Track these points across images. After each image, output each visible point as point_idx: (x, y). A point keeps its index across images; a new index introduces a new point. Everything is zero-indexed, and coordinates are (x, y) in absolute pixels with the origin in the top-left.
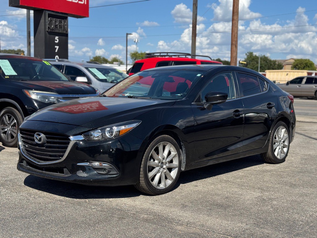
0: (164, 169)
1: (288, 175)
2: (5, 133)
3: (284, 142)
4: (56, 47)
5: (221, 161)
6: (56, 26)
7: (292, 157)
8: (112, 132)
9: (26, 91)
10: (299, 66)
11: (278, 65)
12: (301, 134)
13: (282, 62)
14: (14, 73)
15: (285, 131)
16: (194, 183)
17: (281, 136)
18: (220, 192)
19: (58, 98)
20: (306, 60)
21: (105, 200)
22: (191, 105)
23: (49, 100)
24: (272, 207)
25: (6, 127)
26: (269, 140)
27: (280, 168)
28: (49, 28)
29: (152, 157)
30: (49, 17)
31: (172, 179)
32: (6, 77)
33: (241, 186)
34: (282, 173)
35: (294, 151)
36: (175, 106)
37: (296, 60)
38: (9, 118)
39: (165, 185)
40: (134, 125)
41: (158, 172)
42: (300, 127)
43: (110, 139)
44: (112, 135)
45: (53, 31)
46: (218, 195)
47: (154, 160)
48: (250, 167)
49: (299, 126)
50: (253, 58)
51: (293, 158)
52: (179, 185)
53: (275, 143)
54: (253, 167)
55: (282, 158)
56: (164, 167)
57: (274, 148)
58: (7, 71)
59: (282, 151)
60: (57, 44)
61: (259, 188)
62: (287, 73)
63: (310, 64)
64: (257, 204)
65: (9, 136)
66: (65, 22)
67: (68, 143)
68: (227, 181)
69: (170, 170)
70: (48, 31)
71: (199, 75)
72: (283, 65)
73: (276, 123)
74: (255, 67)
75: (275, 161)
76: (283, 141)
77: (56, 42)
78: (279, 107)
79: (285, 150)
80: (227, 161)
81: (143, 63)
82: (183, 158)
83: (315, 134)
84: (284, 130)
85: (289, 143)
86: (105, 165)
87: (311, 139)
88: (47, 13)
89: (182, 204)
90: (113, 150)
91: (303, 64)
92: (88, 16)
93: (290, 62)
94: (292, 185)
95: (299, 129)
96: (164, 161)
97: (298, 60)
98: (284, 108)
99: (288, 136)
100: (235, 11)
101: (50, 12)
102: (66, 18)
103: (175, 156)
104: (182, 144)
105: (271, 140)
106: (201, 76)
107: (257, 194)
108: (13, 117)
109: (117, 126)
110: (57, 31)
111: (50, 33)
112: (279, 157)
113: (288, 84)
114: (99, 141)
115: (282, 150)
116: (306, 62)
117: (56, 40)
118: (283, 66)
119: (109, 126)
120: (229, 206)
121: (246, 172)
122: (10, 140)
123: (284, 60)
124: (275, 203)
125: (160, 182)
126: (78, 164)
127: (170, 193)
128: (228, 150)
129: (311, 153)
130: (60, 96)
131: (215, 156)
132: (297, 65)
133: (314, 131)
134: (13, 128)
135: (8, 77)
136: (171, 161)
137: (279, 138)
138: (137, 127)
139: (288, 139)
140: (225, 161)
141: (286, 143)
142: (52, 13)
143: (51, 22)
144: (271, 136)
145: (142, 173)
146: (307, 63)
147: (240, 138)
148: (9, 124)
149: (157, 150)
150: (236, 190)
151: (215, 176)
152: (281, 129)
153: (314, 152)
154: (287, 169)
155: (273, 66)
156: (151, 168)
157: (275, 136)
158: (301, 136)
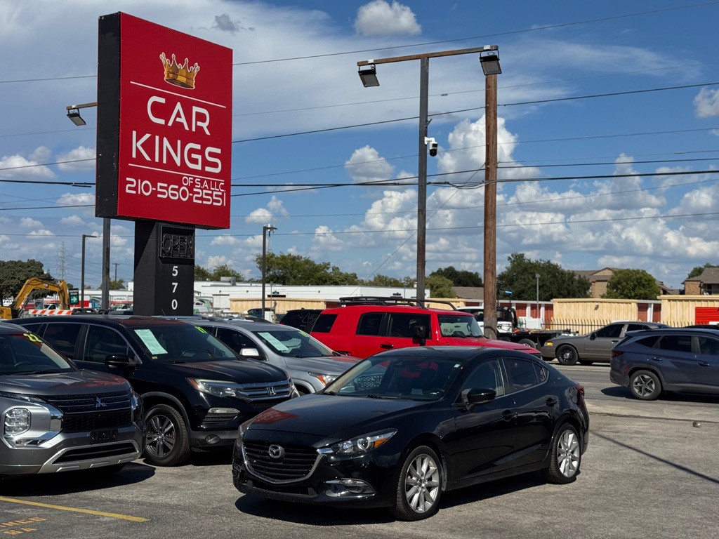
0: (423, 488)
1: (577, 498)
2: (154, 444)
3: (572, 452)
4: (173, 284)
5: (489, 479)
6: (175, 248)
7: (587, 474)
8: (366, 444)
9: (191, 381)
10: (624, 284)
11: (579, 282)
12: (608, 439)
13: (587, 277)
14: (163, 351)
15: (574, 437)
16: (456, 508)
17: (567, 443)
18: (490, 517)
19: (238, 390)
20: (637, 272)
21: (357, 527)
22: (451, 406)
23: (224, 392)
24: (554, 531)
25: (156, 435)
26: (551, 450)
27: (568, 489)
28: (163, 251)
29: (410, 474)
30: (164, 233)
31: (432, 500)
32: (153, 358)
33: (516, 510)
34: (569, 496)
35: (591, 466)
36: (433, 410)
37: (616, 272)
38: (162, 422)
39: (425, 509)
40: (389, 435)
41: (417, 492)
42: (609, 427)
43: (362, 452)
44: (365, 447)
45: (170, 257)
46: (490, 520)
47: (411, 477)
48: (527, 489)
49: (609, 424)
50: (524, 266)
51: (587, 477)
52: (438, 511)
53: (559, 455)
54: (531, 489)
55: (571, 475)
56: (423, 485)
57: (559, 462)
58: (153, 348)
59: (570, 467)
60: (175, 279)
61: (538, 513)
62: (596, 304)
63: (646, 281)
64: (536, 528)
65: (160, 449)
66: (189, 240)
67: (316, 458)
68: (497, 506)
69: (429, 489)
70: (160, 257)
71: (457, 366)
72: (590, 281)
73: (561, 426)
74: (529, 285)
75: (561, 480)
76: (570, 451)
77: (173, 275)
78: (564, 403)
79: (575, 464)
80: (497, 480)
81: (336, 315)
82: (445, 475)
83: (631, 438)
84: (571, 436)
85: (581, 454)
86: (359, 483)
87: (622, 448)
88: (162, 225)
89: (449, 529)
90: (365, 465)
91: (633, 282)
92: (228, 227)
93: (604, 276)
94: (580, 509)
95: (606, 430)
96: (423, 478)
97: (621, 271)
98: (571, 404)
99: (578, 444)
100: (489, 212)
101: (165, 225)
102: (192, 233)
103: (434, 473)
104: (442, 457)
105: (553, 450)
106: (460, 367)
107: (537, 518)
108: (168, 420)
109: (370, 436)
110: (176, 256)
111: (165, 261)
112: (566, 474)
113: (593, 336)
114: (350, 454)
115: (571, 463)
116: (638, 276)
117: (175, 272)
118: (591, 284)
119: (363, 435)
120: (504, 530)
121: (521, 495)
122: (162, 455)
123: (591, 271)
124: (557, 526)
125: (418, 505)
126: (327, 482)
127: (430, 518)
128: (495, 466)
129: (615, 469)
130: (240, 387)
131: (482, 473)
132: (619, 283)
133: (631, 433)
134: (168, 437)
135: (156, 358)
136: (430, 479)
137: (566, 447)
138: (393, 438)
139: (578, 448)
140: (493, 479)
141: (576, 455)
142: (169, 226)
143: (167, 241)
144: (554, 444)
145: (399, 492)
146: (641, 278)
147: (513, 447)
148: (161, 430)
149: (415, 465)
150: (510, 514)
151: (481, 500)
152: (567, 434)
153: (621, 468)
154: (576, 491)
155: (568, 285)
156: (408, 487)
157: (560, 444)
158: (608, 442)
